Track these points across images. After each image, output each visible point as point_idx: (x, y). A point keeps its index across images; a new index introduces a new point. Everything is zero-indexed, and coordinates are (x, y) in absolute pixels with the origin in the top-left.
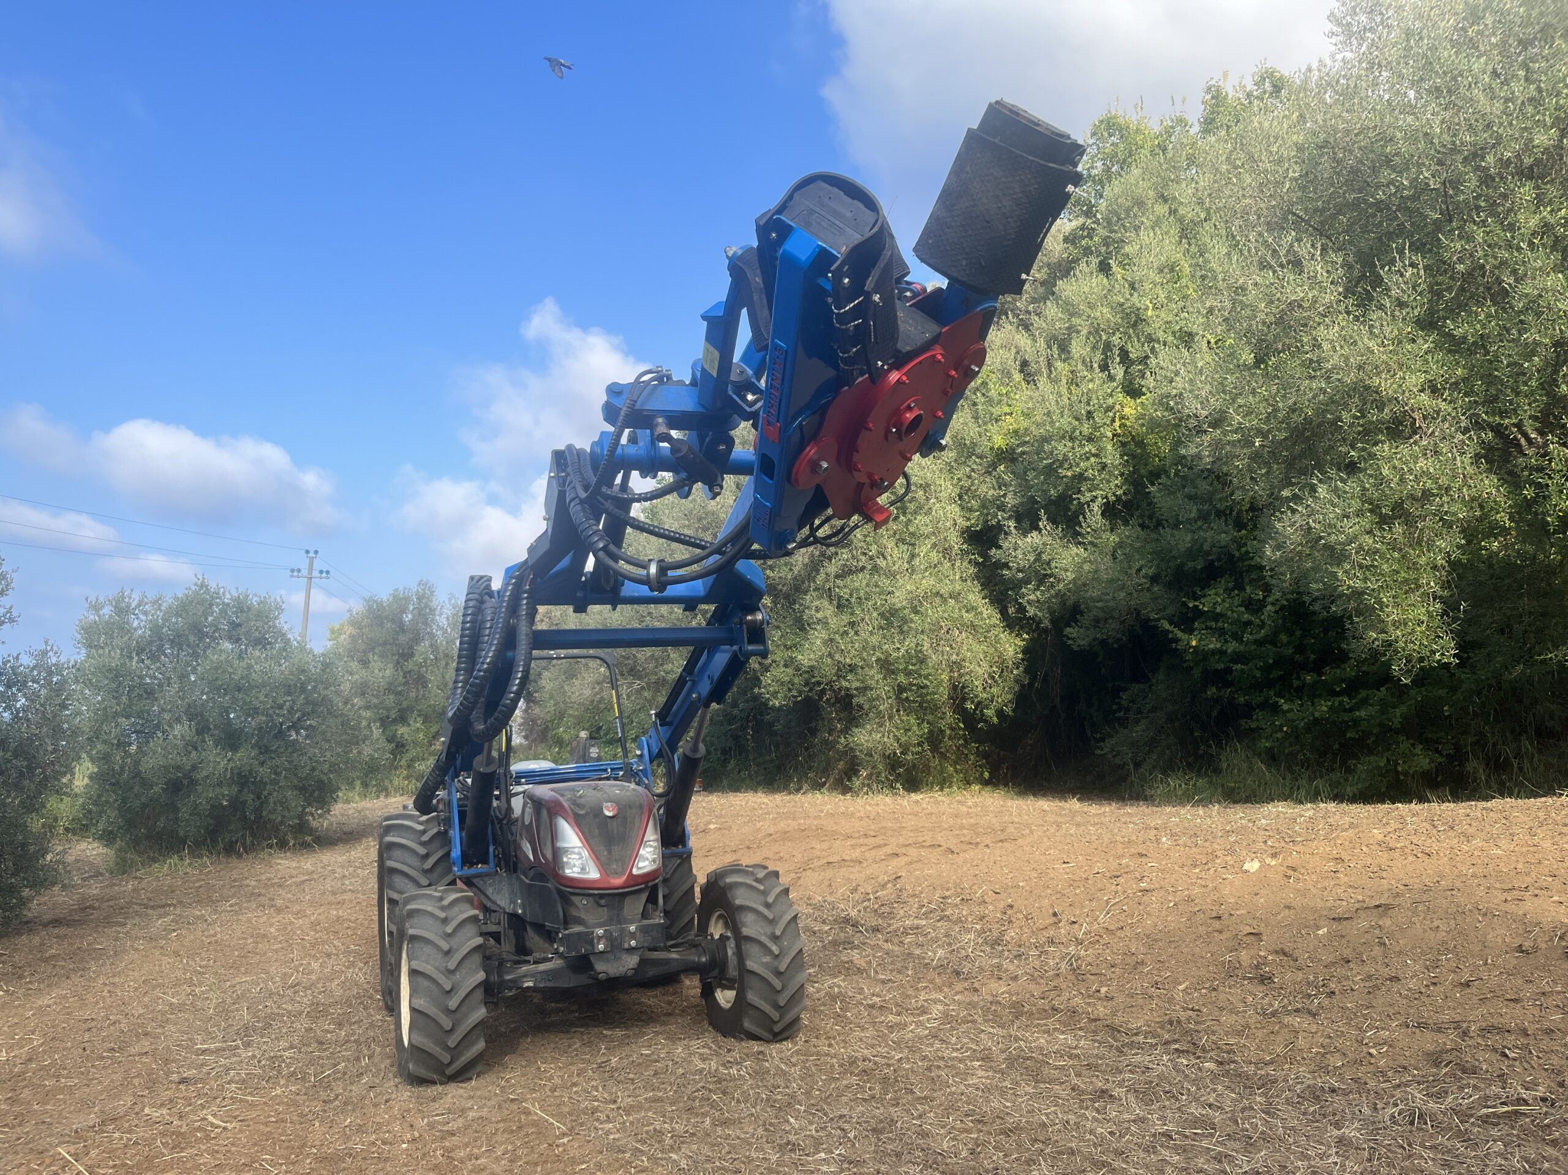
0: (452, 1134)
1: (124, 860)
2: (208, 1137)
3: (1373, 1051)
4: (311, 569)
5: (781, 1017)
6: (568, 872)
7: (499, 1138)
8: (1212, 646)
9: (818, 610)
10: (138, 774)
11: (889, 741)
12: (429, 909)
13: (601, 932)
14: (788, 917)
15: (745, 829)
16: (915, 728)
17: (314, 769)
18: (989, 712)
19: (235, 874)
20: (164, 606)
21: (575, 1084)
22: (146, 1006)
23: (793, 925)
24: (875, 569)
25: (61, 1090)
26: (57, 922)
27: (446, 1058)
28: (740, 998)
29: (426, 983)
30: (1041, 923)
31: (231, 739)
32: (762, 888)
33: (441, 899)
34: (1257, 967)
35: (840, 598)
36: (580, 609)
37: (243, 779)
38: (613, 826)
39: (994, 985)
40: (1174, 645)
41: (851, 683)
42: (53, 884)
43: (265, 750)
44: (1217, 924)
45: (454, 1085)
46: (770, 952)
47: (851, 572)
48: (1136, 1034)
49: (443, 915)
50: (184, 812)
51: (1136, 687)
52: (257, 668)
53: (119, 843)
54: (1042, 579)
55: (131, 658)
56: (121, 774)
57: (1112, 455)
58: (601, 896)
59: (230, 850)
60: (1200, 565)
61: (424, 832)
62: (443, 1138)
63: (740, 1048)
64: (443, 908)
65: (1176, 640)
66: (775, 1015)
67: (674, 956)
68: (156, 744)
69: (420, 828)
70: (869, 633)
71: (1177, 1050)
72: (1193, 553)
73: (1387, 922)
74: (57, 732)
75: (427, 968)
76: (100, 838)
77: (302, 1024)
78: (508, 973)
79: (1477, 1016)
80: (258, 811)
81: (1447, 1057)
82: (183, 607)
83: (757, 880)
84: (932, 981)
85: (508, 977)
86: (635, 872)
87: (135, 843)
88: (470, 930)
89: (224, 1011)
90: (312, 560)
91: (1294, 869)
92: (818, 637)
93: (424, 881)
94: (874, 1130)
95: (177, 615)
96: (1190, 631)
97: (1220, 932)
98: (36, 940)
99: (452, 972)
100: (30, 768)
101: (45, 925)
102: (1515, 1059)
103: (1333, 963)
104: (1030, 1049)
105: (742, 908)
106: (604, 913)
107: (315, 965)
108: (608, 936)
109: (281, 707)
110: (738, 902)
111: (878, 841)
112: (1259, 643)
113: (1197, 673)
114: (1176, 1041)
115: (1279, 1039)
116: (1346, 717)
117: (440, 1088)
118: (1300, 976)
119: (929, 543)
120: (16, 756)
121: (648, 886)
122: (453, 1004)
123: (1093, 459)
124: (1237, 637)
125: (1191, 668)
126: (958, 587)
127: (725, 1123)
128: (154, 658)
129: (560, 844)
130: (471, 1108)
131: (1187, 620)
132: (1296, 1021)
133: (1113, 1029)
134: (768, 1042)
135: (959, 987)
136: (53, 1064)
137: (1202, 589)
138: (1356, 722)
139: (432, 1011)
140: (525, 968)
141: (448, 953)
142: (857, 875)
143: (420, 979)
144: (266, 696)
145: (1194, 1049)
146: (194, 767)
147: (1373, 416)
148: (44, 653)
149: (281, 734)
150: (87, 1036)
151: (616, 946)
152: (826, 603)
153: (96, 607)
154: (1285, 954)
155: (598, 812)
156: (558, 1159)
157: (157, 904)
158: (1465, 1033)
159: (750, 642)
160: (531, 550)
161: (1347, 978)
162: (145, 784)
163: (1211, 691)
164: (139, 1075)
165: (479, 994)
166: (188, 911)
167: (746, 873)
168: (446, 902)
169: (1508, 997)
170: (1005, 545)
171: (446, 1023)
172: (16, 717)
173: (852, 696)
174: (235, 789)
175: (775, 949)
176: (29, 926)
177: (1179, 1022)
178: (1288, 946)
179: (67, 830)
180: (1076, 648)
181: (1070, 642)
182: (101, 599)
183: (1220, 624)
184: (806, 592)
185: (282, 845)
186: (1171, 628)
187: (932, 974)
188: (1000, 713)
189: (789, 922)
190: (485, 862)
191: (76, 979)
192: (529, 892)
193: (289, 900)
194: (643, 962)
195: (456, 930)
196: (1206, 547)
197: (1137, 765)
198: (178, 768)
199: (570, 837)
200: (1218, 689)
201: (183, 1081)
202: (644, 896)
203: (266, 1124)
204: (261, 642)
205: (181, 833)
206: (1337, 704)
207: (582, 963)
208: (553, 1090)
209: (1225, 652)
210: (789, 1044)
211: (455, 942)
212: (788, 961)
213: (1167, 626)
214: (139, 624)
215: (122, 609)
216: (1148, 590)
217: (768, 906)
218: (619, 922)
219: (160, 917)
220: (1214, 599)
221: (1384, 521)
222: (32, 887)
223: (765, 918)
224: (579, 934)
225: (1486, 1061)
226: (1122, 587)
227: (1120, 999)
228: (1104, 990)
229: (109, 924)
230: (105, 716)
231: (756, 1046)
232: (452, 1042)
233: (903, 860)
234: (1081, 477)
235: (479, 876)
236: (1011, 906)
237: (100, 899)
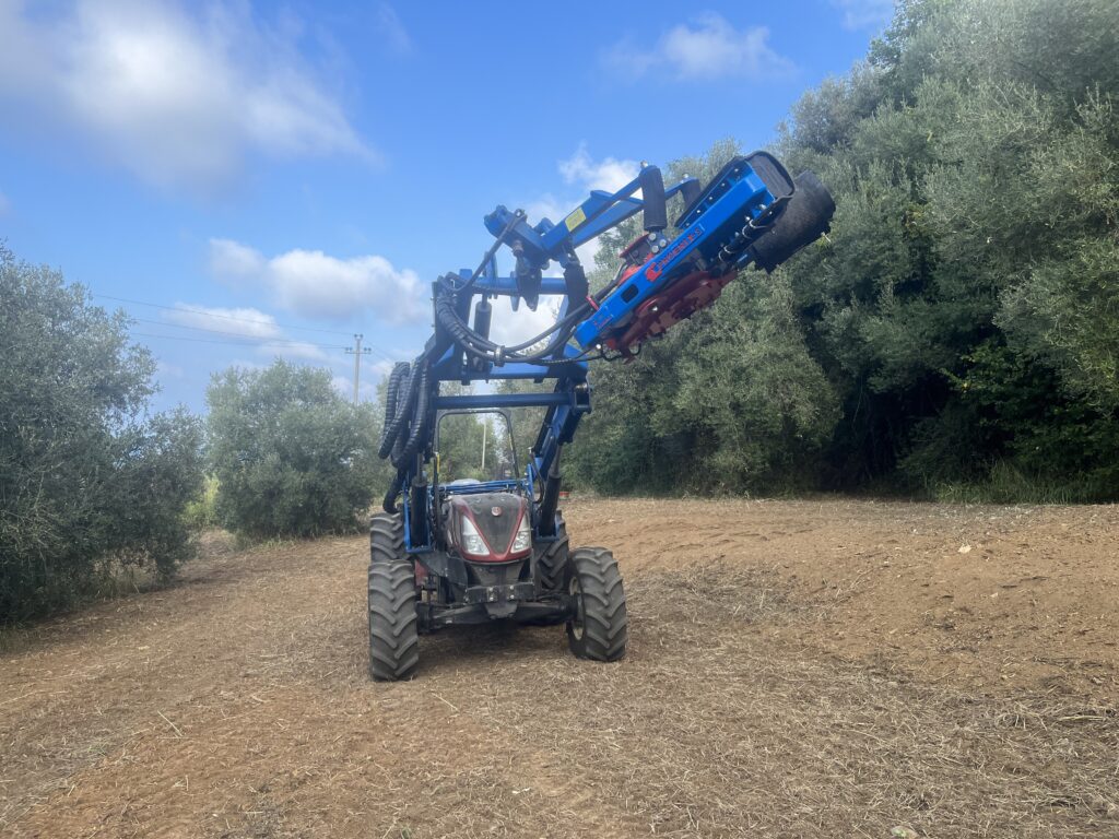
0: (392, 710)
1: (242, 541)
2: (251, 708)
3: (1005, 677)
4: (358, 348)
5: (611, 646)
6: (470, 551)
7: (419, 713)
8: (980, 387)
9: (688, 369)
10: (247, 487)
11: (740, 461)
12: (383, 574)
13: (491, 589)
14: (614, 582)
15: (632, 523)
16: (759, 452)
17: (356, 483)
18: (815, 439)
19: (309, 551)
20: (259, 377)
21: (474, 684)
22: (238, 632)
23: (618, 587)
24: (729, 339)
25: (176, 681)
26: (197, 581)
27: (394, 665)
28: (584, 633)
29: (379, 619)
30: (814, 588)
31: (303, 464)
32: (598, 562)
33: (391, 567)
34: (945, 619)
35: (704, 360)
36: (466, 383)
37: (312, 490)
38: (499, 522)
39: (771, 628)
40: (951, 389)
41: (711, 420)
42: (194, 557)
43: (324, 471)
44: (925, 590)
45: (400, 682)
46: (603, 604)
47: (712, 341)
48: (851, 662)
49: (390, 577)
50: (276, 511)
51: (926, 420)
52: (316, 417)
53: (238, 531)
54: (853, 342)
55: (238, 412)
56: (237, 487)
57: (902, 250)
58: (491, 567)
59: (307, 535)
60: (969, 328)
61: (395, 524)
62: (385, 712)
63: (582, 665)
64: (391, 573)
65: (954, 384)
66: (607, 645)
67: (544, 605)
68: (257, 468)
69: (393, 522)
70: (723, 386)
71: (873, 673)
72: (963, 319)
73: (1038, 589)
74: (190, 461)
75: (380, 610)
76: (226, 528)
77: (326, 643)
78: (438, 613)
79: (1083, 653)
80: (322, 509)
81: (1055, 682)
82: (269, 378)
83: (597, 558)
84: (731, 626)
85: (436, 617)
86: (513, 551)
87: (248, 531)
88: (408, 587)
89: (282, 636)
90: (359, 341)
91: (991, 552)
92: (686, 390)
93: (394, 556)
94: (648, 717)
95: (266, 382)
96: (963, 377)
97: (926, 595)
98: (183, 592)
99: (396, 613)
100: (174, 484)
101: (190, 582)
102: (1100, 685)
103: (997, 618)
104: (776, 671)
105: (584, 576)
106: (493, 578)
107: (341, 609)
108: (496, 592)
109: (333, 442)
110: (582, 571)
111: (717, 531)
112: (1017, 385)
113: (973, 408)
114: (874, 667)
115: (946, 667)
116: (1082, 439)
117: (391, 684)
118: (972, 625)
119: (769, 318)
120: (164, 477)
121: (522, 560)
122: (396, 632)
123: (887, 253)
124: (1000, 382)
125: (966, 406)
126: (791, 349)
127: (558, 710)
128: (253, 411)
129: (465, 533)
130: (407, 696)
131: (961, 370)
132: (959, 655)
133: (836, 659)
134: (605, 662)
135: (748, 630)
136: (175, 666)
137: (974, 346)
138: (1090, 444)
139: (384, 636)
140: (447, 612)
141: (393, 601)
142: (695, 554)
143: (376, 617)
144: (323, 435)
145: (885, 673)
146: (280, 482)
147: (1074, 217)
148: (180, 411)
149: (334, 460)
150: (200, 649)
151: (501, 599)
152: (694, 364)
153: (217, 379)
154: (967, 611)
155: (488, 513)
156: (448, 726)
157: (260, 569)
158: (1071, 667)
159: (579, 403)
160: (426, 347)
161: (1003, 627)
162: (253, 493)
163: (983, 421)
164: (223, 672)
165: (414, 627)
166: (278, 574)
167: (589, 552)
168: (393, 570)
169: (1108, 642)
170: (826, 317)
171: (393, 644)
172: (165, 452)
173: (713, 430)
174: (307, 496)
175: (605, 602)
176: (180, 583)
177: (882, 654)
178: (969, 605)
179: (211, 522)
180: (876, 392)
181: (871, 388)
182: (219, 374)
183: (987, 372)
184: (680, 356)
185: (339, 533)
186: (948, 374)
187: (733, 621)
188: (823, 440)
189: (615, 586)
190: (425, 543)
191: (202, 616)
192: (452, 564)
193: (338, 568)
194: (519, 609)
195: (398, 587)
196: (974, 315)
197: (929, 476)
198: (271, 483)
199: (470, 528)
200: (989, 420)
201: (247, 676)
202: (519, 568)
203: (286, 701)
204: (320, 400)
205: (275, 524)
206: (1077, 430)
207: (481, 608)
208: (460, 687)
209: (990, 392)
210: (618, 665)
211: (397, 594)
212: (614, 610)
213: (945, 372)
214: (243, 388)
215: (232, 380)
216: (931, 348)
217: (602, 574)
218: (503, 583)
219: (260, 577)
220: (981, 354)
221: (1084, 297)
222: (180, 559)
223: (599, 582)
224: (477, 590)
225: (1080, 685)
226: (909, 346)
227: (848, 640)
228: (840, 633)
229: (228, 581)
230: (226, 449)
231: (594, 664)
232: (397, 655)
233: (731, 544)
234: (877, 267)
235: (422, 553)
236: (794, 577)
237: (226, 566)
